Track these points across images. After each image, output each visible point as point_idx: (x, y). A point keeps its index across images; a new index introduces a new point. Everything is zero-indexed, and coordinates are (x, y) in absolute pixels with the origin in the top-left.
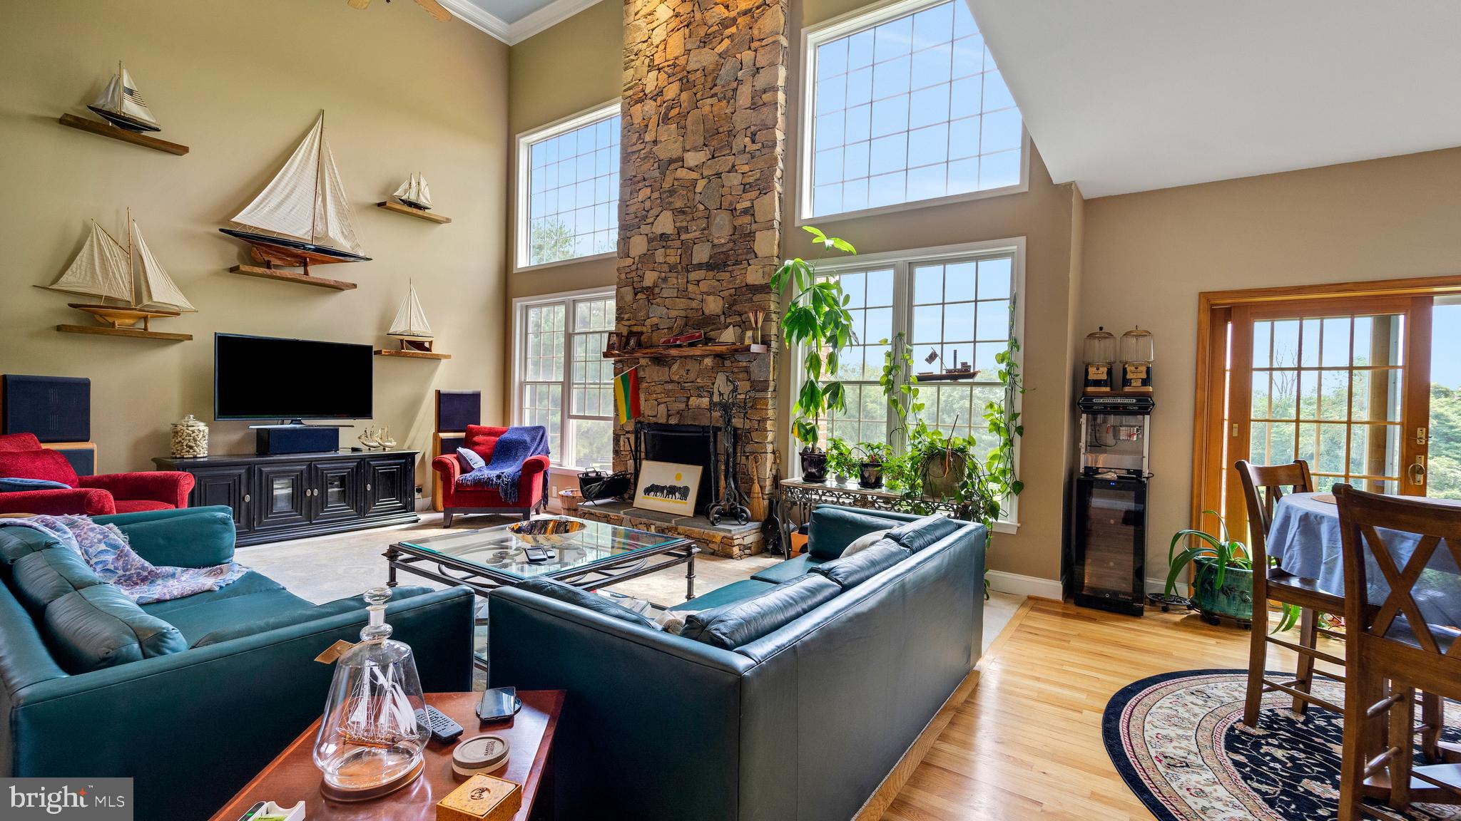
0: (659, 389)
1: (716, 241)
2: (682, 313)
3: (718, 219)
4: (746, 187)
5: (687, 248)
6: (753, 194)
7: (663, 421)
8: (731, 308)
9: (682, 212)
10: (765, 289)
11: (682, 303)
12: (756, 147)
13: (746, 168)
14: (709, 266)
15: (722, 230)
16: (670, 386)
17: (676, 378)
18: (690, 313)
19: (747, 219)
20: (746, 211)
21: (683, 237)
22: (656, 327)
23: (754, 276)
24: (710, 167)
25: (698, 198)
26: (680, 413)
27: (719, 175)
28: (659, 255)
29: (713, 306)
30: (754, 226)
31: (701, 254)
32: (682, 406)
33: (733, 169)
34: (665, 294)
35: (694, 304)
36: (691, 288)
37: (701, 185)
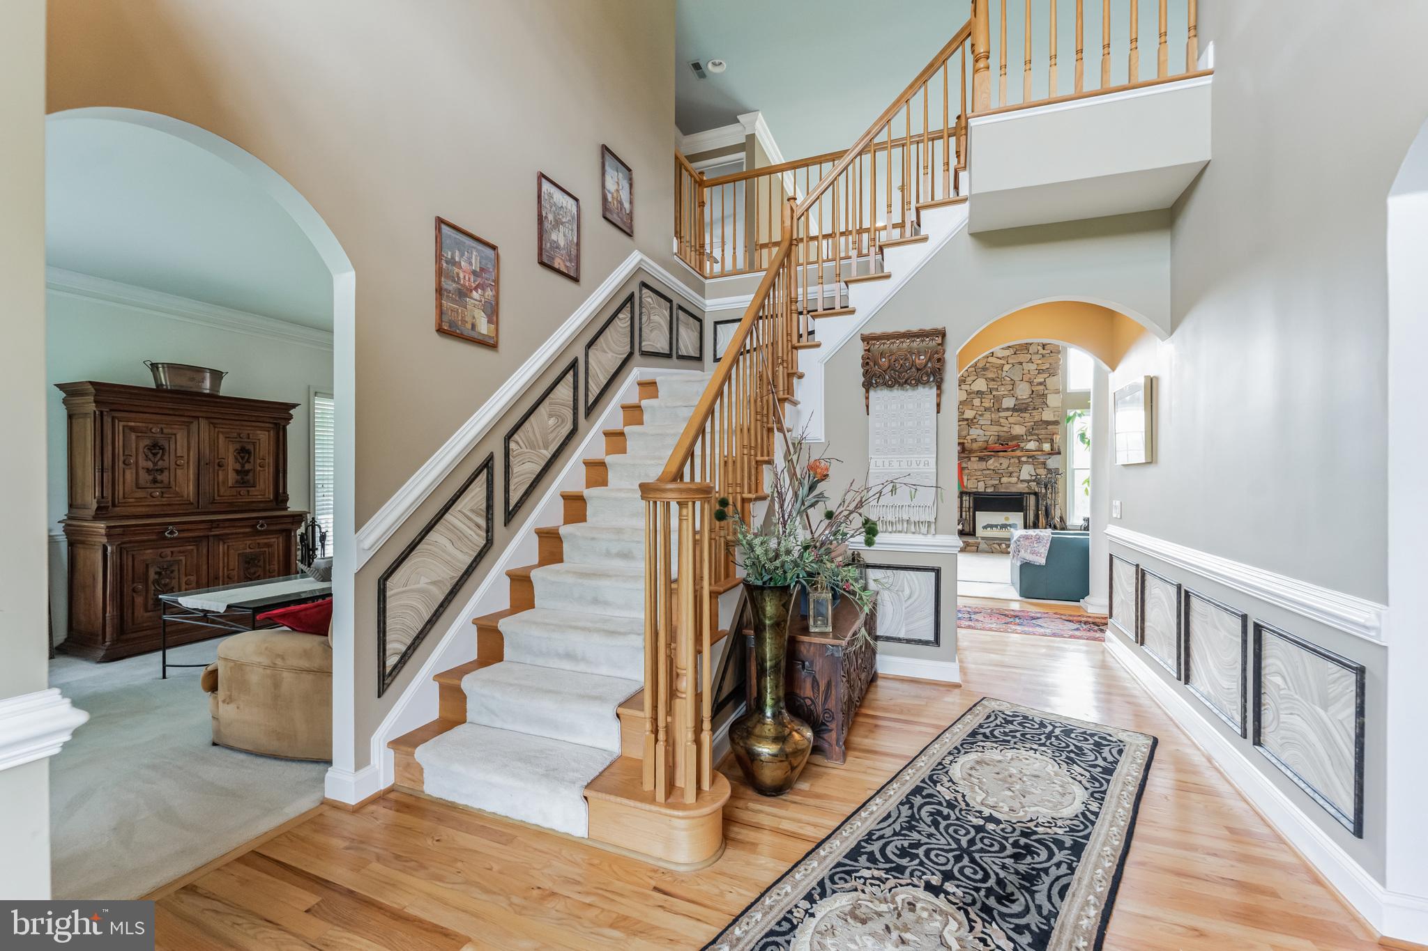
0: (979, 473)
1: (1019, 397)
2: (996, 434)
3: (1021, 386)
4: (1040, 371)
5: (998, 400)
6: (1046, 375)
7: (982, 490)
8: (1030, 432)
9: (993, 380)
10: (1056, 423)
11: (996, 428)
12: (1045, 352)
13: (1040, 362)
14: (1014, 410)
15: (1023, 391)
16: (988, 472)
17: (992, 468)
18: (1002, 434)
19: (1042, 387)
20: (1040, 384)
21: (994, 393)
22: (975, 440)
23: (1047, 416)
24: (1014, 358)
25: (1004, 374)
26: (994, 486)
27: (1021, 363)
28: (977, 402)
29: (1018, 430)
30: (1046, 392)
31: (1009, 403)
32: (997, 482)
33: (1031, 361)
34: (981, 422)
35: (1005, 429)
36: (1002, 420)
37: (1006, 368)
